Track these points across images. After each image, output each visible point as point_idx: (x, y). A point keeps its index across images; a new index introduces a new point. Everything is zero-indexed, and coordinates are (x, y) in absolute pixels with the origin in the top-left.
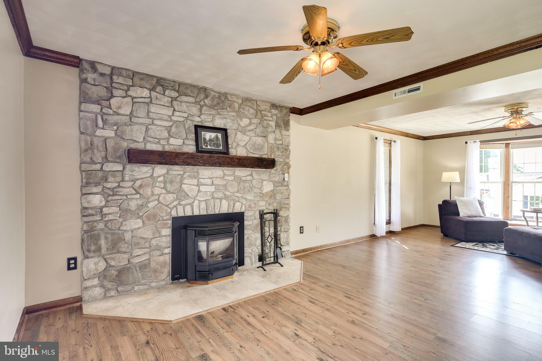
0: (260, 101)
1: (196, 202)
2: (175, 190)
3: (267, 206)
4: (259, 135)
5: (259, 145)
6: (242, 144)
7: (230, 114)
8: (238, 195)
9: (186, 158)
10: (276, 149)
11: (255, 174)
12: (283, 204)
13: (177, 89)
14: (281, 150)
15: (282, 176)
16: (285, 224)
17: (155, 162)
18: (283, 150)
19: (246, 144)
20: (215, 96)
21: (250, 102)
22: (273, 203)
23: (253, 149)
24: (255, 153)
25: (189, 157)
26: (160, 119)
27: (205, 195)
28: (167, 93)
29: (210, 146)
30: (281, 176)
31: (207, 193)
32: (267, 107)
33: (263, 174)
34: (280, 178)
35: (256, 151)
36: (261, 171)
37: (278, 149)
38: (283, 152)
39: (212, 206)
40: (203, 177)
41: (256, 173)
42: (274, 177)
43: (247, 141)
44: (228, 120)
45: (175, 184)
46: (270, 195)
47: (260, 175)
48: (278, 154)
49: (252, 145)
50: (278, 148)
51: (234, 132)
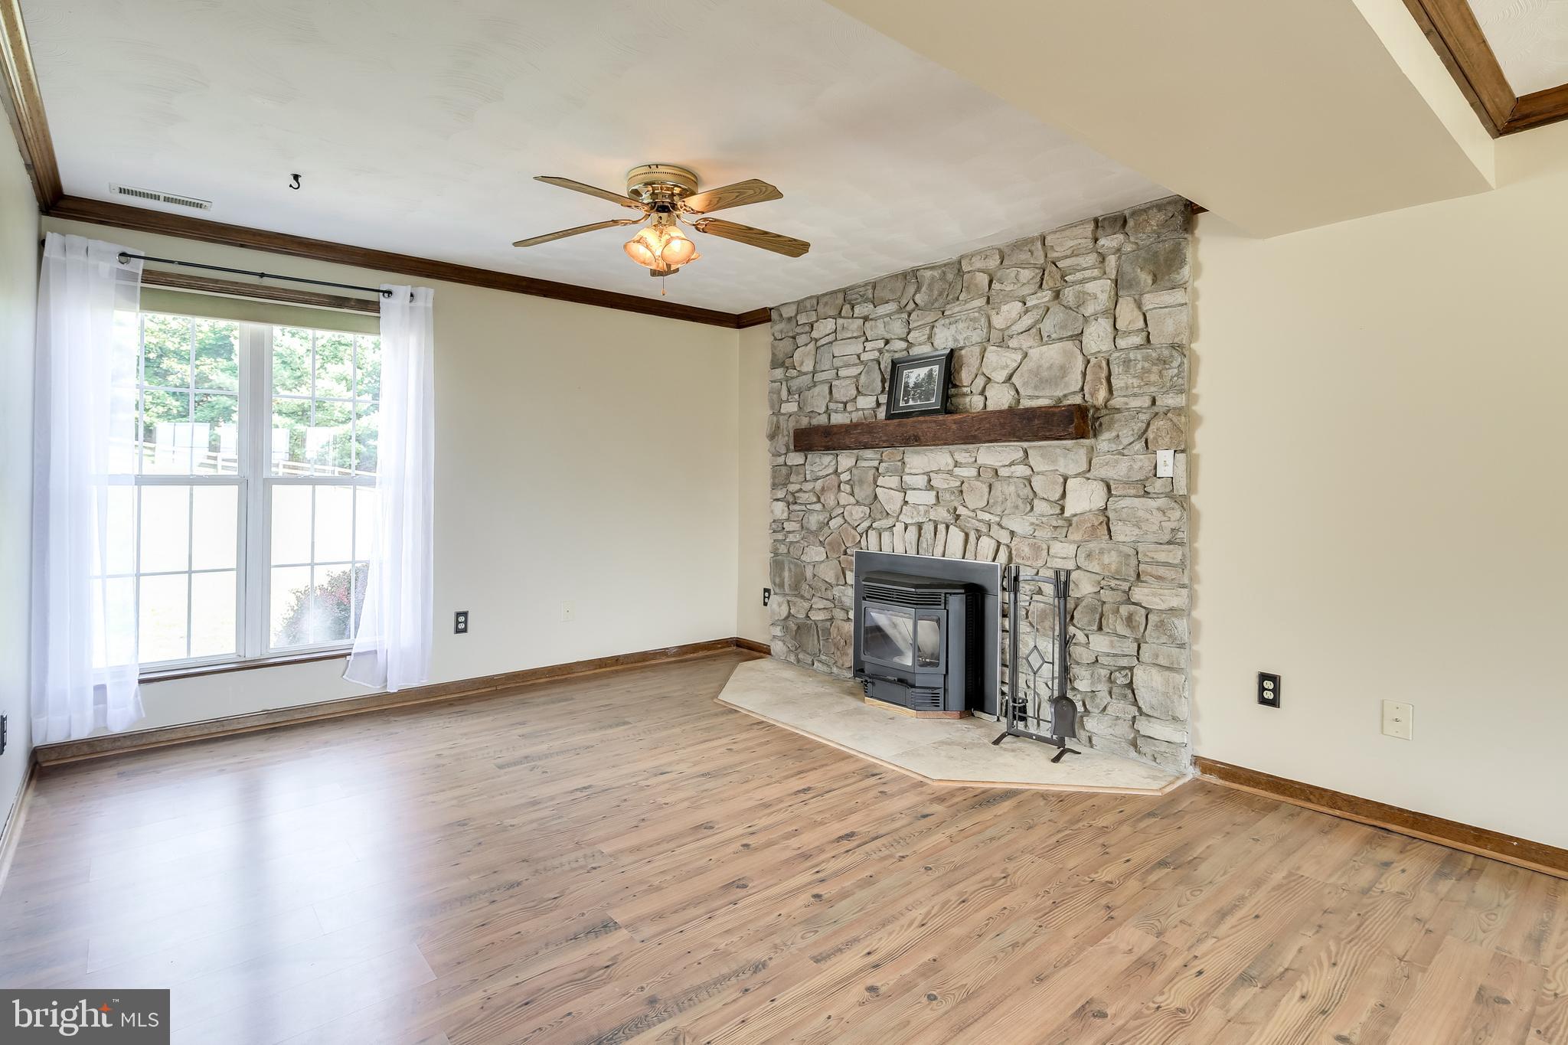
0: (1055, 232)
1: (900, 527)
2: (866, 499)
3: (1083, 559)
4: (1054, 336)
5: (1050, 368)
6: (1000, 376)
7: (969, 306)
8: (986, 517)
9: (860, 433)
10: (1119, 367)
11: (1039, 458)
12: (1147, 563)
13: (871, 296)
14: (1139, 366)
15: (1143, 461)
16: (1158, 638)
17: (821, 447)
18: (1146, 365)
19: (1010, 377)
20: (933, 277)
21: (1021, 250)
22: (1102, 552)
23: (1033, 385)
24: (1041, 394)
25: (865, 430)
26: (847, 366)
27: (915, 513)
28: (857, 309)
29: (913, 399)
30: (1141, 460)
31: (920, 507)
32: (1080, 241)
33: (1065, 457)
34: (1136, 467)
35: (1043, 389)
36: (1058, 447)
37: (1128, 367)
38: (1149, 371)
39: (929, 540)
40: (913, 471)
41: (1042, 456)
42: (1107, 464)
43: (1015, 365)
44: (961, 325)
45: (865, 487)
46: (1090, 525)
47: (1054, 462)
48: (1126, 383)
49: (1030, 371)
50: (1127, 362)
51: (977, 350)
